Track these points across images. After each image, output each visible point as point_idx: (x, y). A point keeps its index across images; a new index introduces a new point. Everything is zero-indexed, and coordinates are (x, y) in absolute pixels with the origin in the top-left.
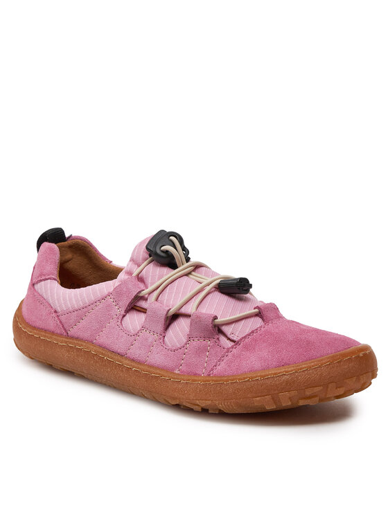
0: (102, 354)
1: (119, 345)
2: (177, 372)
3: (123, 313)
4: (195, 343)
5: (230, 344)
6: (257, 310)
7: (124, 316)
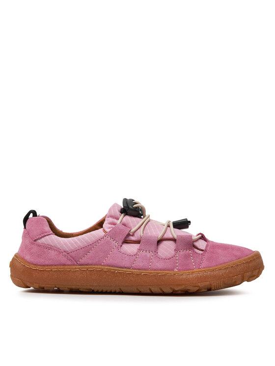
0: (114, 270)
1: (126, 263)
2: (176, 270)
3: (120, 244)
4: (182, 253)
5: (201, 252)
6: (200, 235)
7: (121, 246)
